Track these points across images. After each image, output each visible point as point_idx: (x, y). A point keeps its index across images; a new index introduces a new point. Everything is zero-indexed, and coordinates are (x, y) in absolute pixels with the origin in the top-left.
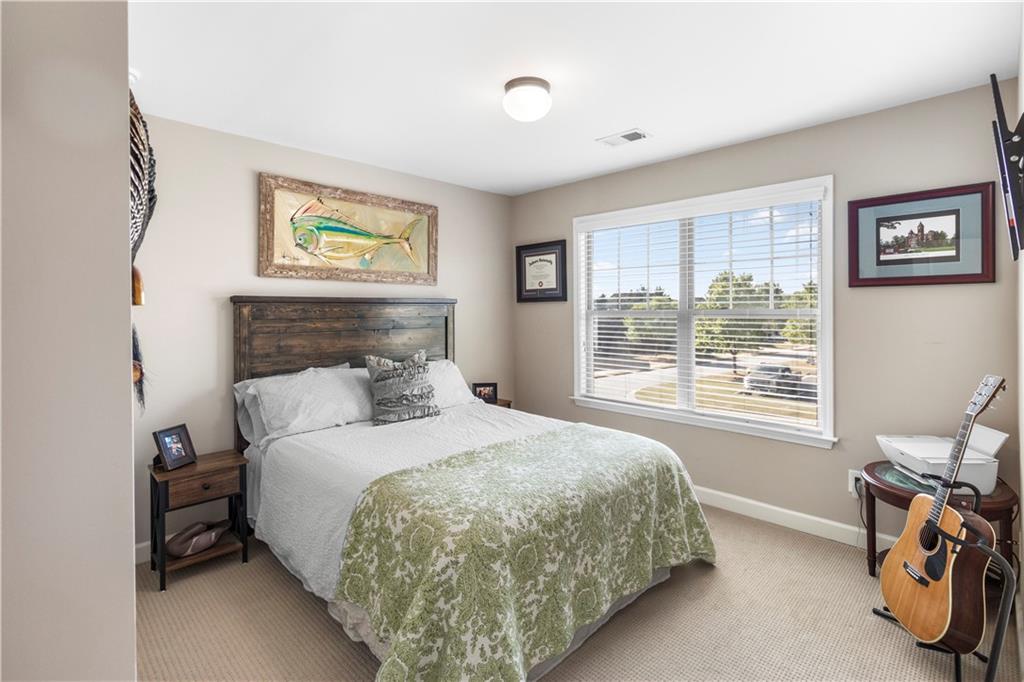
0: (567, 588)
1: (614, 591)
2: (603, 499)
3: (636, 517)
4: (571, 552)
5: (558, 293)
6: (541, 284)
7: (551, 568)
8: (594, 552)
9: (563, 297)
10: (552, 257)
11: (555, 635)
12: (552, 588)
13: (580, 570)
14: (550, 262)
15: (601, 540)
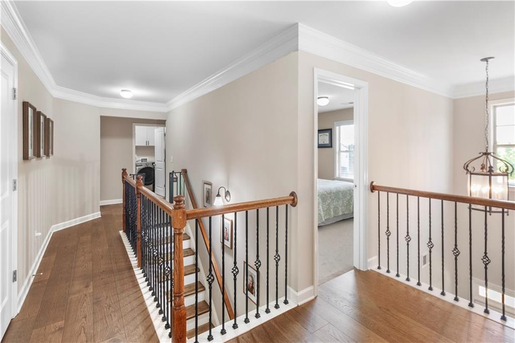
0: (332, 207)
1: (343, 212)
2: (340, 191)
3: (349, 198)
4: (333, 200)
5: (330, 145)
6: (324, 142)
7: (329, 201)
8: (338, 202)
9: (331, 147)
10: (328, 134)
11: (329, 214)
12: (329, 205)
13: (335, 204)
14: (327, 135)
15: (340, 200)
